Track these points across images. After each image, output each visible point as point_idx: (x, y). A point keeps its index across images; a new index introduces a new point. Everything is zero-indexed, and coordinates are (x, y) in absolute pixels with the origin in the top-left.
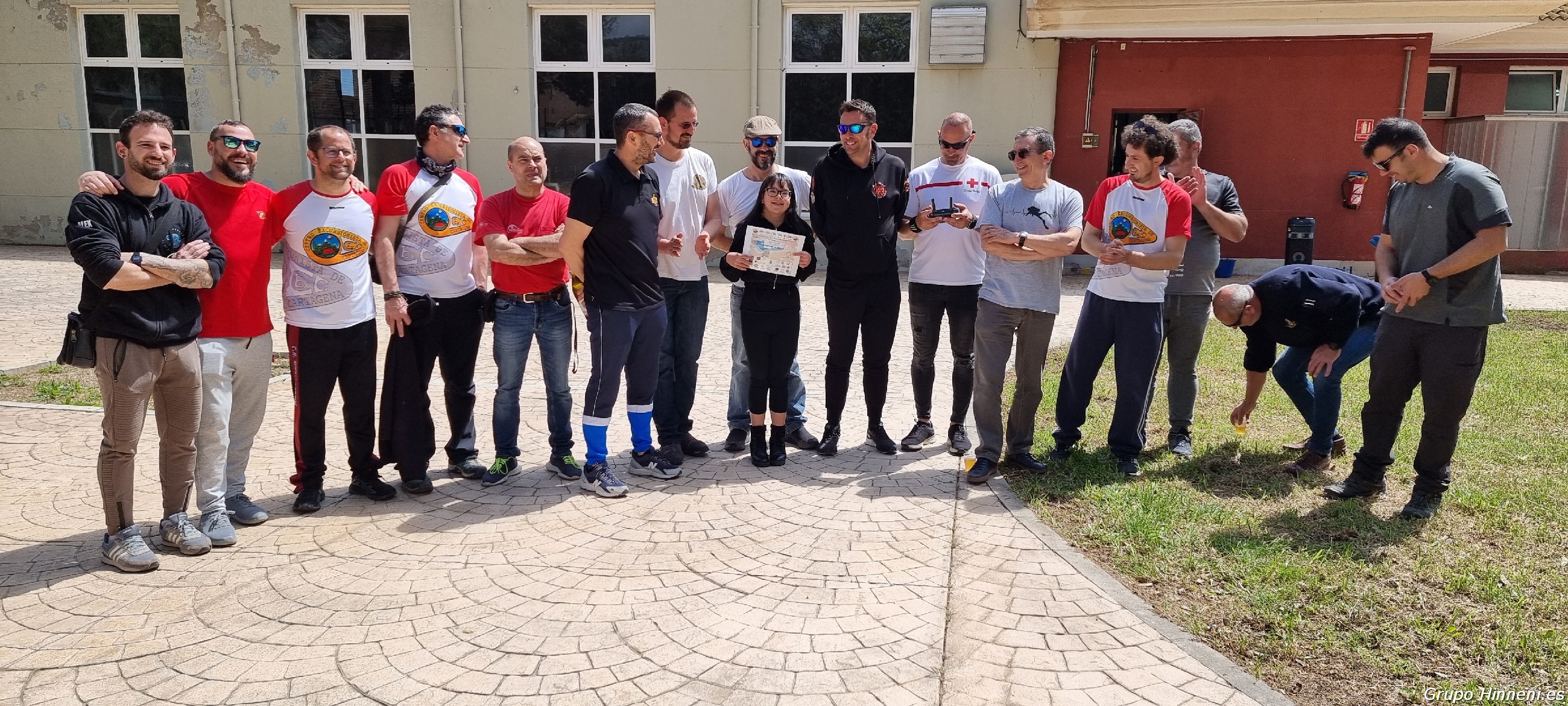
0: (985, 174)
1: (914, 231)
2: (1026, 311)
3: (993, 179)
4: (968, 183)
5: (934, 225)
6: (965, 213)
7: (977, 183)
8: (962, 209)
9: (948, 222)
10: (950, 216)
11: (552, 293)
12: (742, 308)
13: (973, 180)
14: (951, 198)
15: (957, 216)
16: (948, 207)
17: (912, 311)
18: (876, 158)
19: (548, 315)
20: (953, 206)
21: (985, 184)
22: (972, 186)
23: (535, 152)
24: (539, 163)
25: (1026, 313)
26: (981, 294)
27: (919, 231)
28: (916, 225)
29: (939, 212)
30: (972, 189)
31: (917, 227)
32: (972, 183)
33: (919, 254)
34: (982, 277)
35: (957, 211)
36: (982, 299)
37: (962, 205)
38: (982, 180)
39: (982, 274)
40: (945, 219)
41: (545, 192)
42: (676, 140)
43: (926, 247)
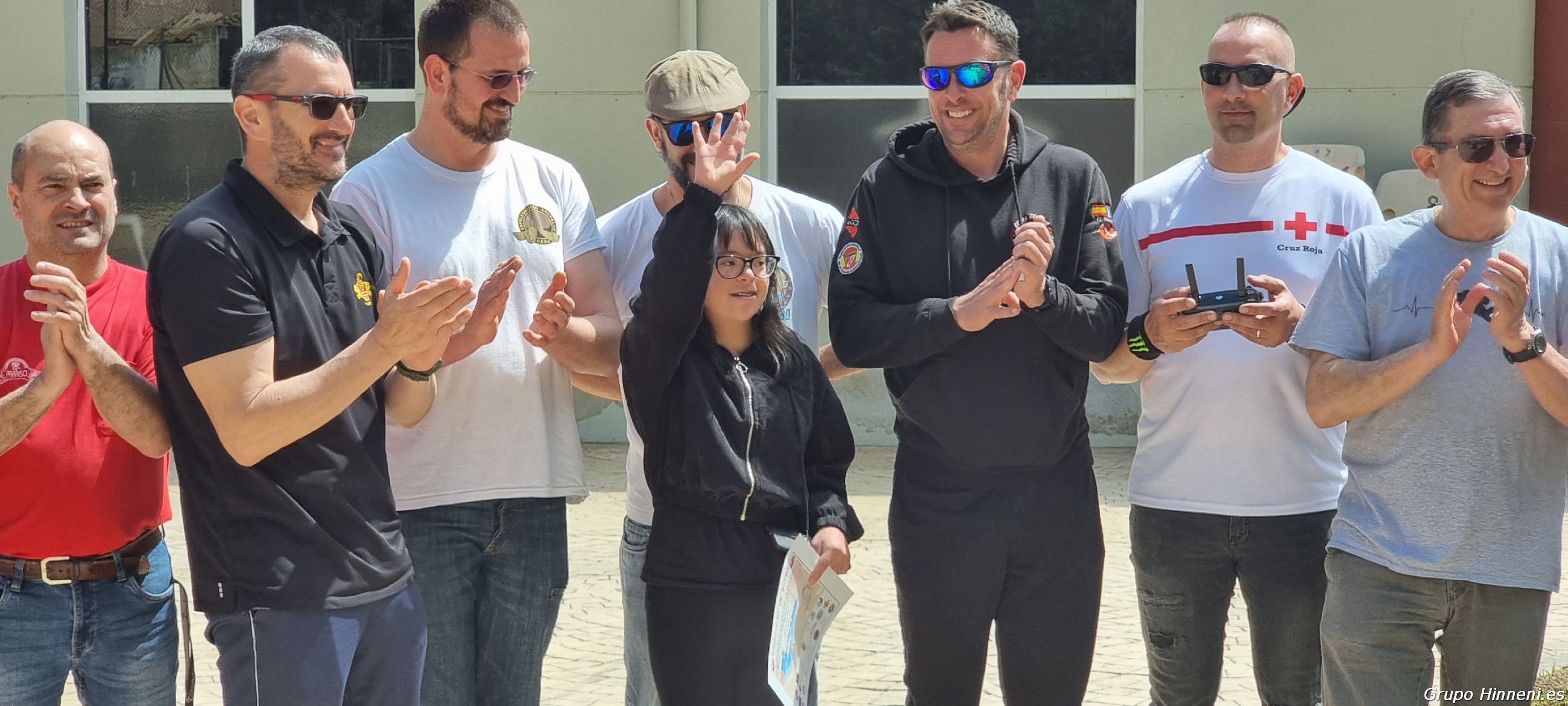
0: (1337, 199)
1: (1141, 355)
2: (1462, 587)
3: (1358, 211)
4: (1289, 225)
5: (1196, 335)
6: (1282, 301)
7: (1313, 227)
8: (1274, 291)
9: (1237, 328)
10: (1236, 310)
11: (123, 555)
12: (647, 573)
13: (1301, 216)
14: (1240, 263)
15: (1258, 310)
16: (1233, 286)
17: (1144, 588)
18: (1019, 154)
19: (110, 617)
20: (1247, 284)
21: (1336, 230)
22: (1301, 236)
23: (86, 164)
24: (97, 197)
25: (1463, 590)
26: (1338, 537)
27: (1152, 353)
28: (1146, 338)
29: (1207, 301)
30: (1300, 243)
31: (1148, 344)
32: (1300, 226)
33: (1159, 424)
34: (1341, 487)
35: (1259, 298)
36: (1337, 552)
37: (1272, 280)
38: (1327, 219)
39: (1339, 479)
40: (1227, 317)
41: (109, 270)
42: (471, 117)
43: (1177, 405)
